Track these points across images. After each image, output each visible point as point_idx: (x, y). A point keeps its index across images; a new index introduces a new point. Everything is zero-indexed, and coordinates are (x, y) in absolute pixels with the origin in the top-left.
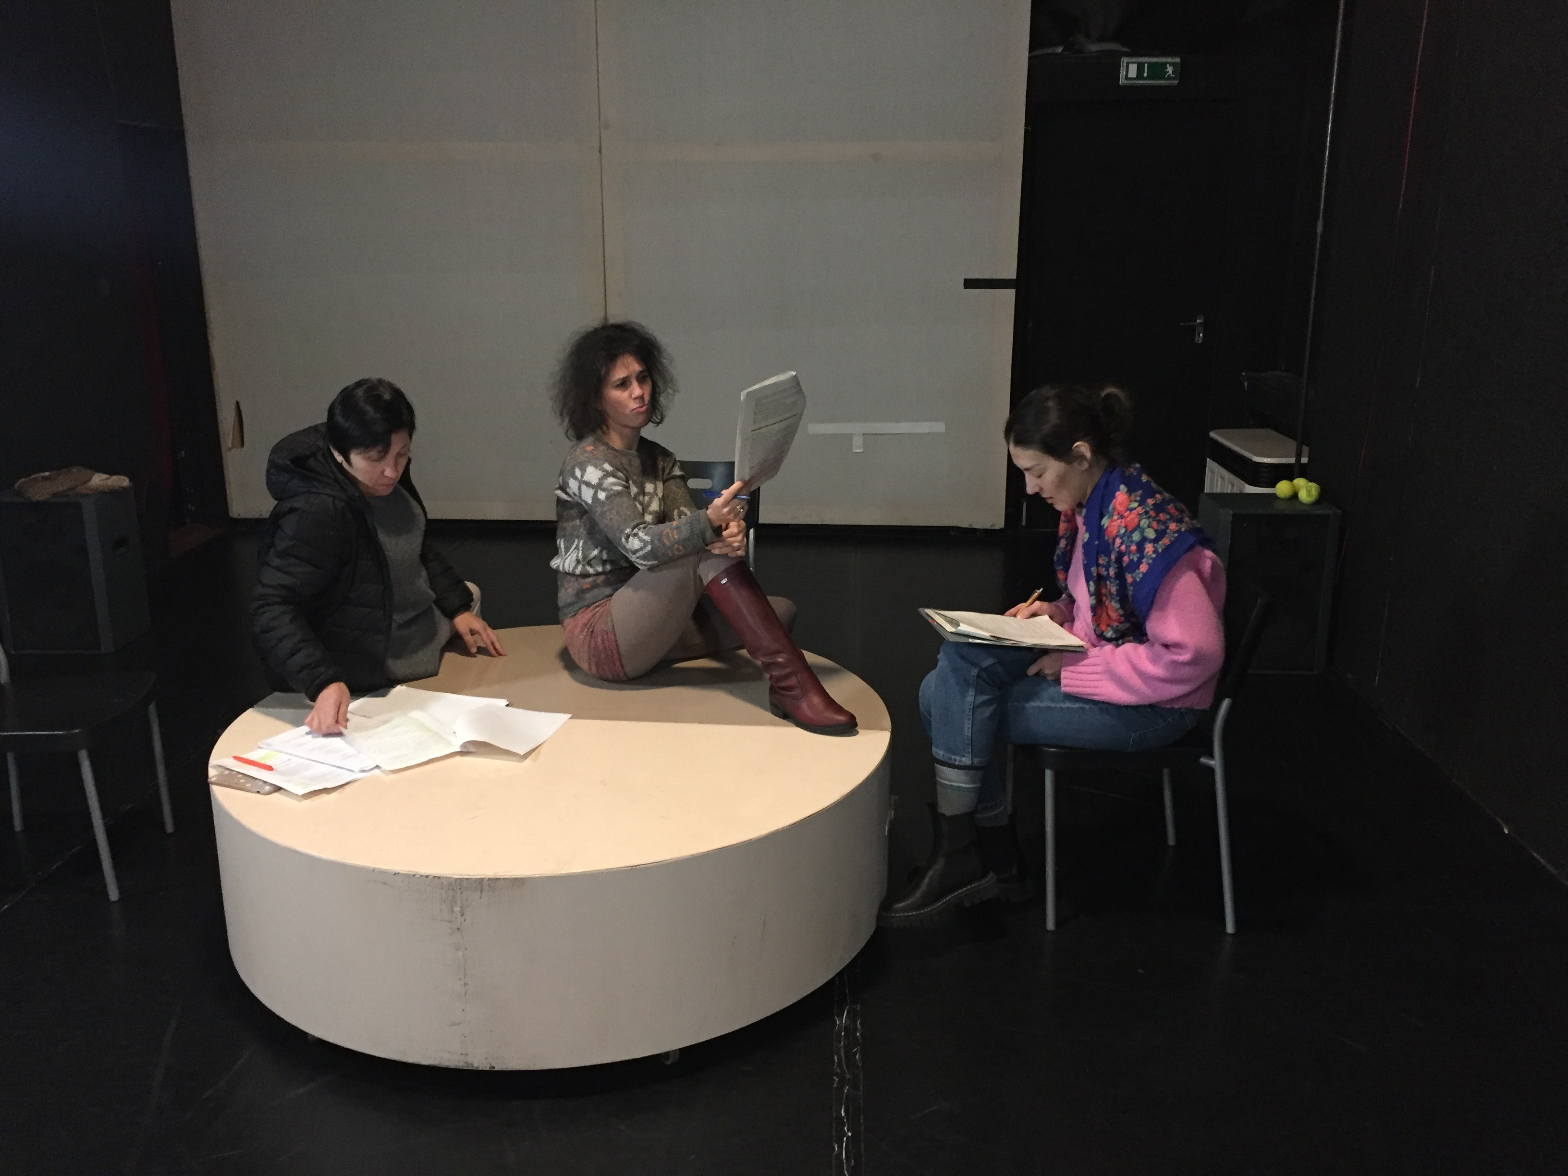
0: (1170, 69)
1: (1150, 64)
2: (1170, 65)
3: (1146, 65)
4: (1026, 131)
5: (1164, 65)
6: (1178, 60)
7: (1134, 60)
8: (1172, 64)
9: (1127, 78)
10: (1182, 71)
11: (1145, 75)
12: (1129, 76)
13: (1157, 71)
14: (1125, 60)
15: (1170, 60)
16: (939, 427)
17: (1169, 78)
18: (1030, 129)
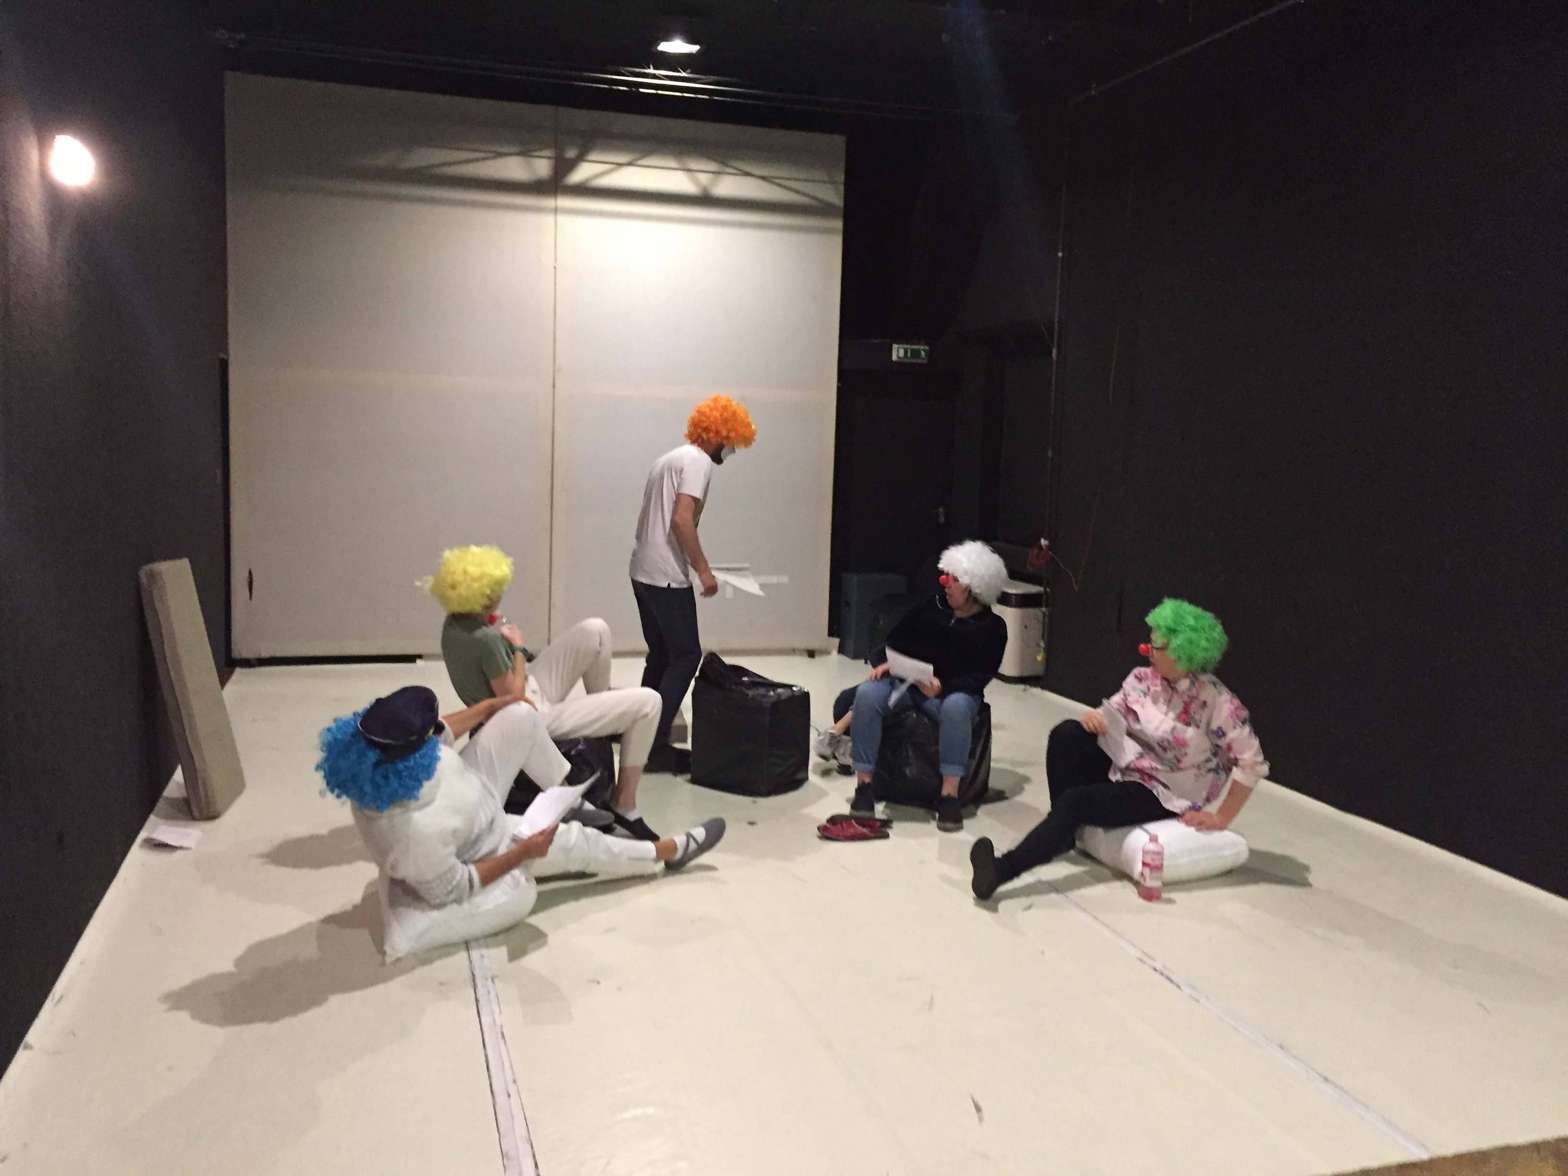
0: (923, 353)
1: (913, 351)
2: (923, 349)
3: (909, 350)
4: (838, 386)
5: (919, 351)
6: (927, 348)
7: (901, 346)
8: (924, 350)
9: (898, 357)
10: (929, 354)
11: (909, 355)
12: (900, 356)
13: (916, 354)
14: (895, 346)
15: (922, 347)
16: (784, 579)
17: (923, 359)
18: (840, 385)
